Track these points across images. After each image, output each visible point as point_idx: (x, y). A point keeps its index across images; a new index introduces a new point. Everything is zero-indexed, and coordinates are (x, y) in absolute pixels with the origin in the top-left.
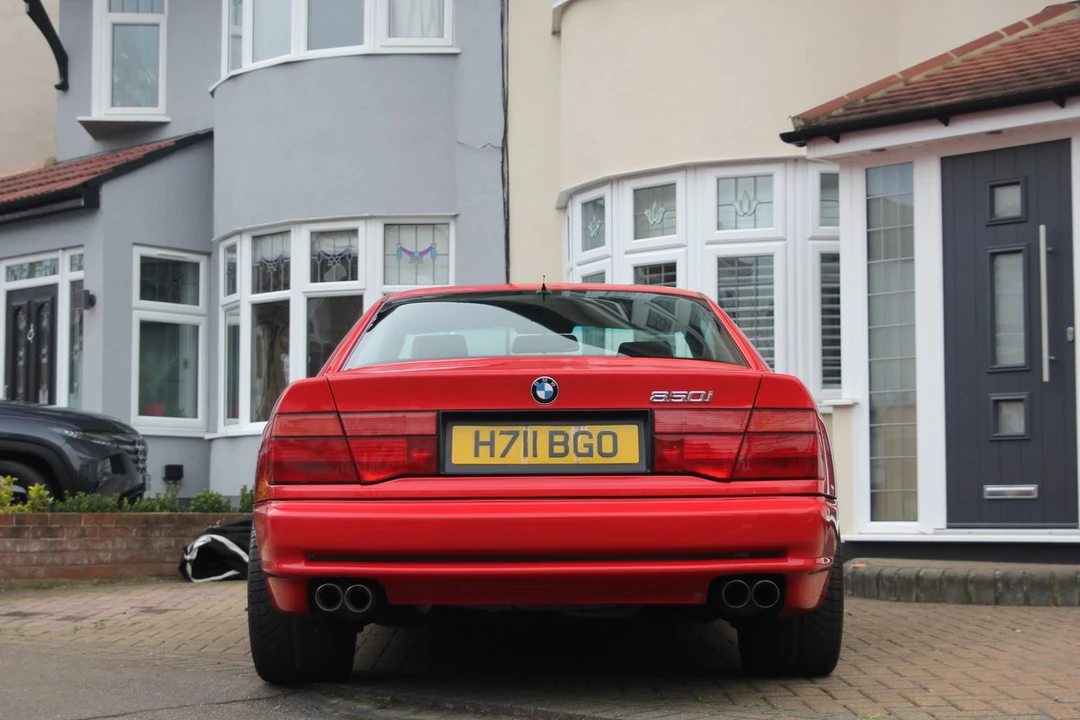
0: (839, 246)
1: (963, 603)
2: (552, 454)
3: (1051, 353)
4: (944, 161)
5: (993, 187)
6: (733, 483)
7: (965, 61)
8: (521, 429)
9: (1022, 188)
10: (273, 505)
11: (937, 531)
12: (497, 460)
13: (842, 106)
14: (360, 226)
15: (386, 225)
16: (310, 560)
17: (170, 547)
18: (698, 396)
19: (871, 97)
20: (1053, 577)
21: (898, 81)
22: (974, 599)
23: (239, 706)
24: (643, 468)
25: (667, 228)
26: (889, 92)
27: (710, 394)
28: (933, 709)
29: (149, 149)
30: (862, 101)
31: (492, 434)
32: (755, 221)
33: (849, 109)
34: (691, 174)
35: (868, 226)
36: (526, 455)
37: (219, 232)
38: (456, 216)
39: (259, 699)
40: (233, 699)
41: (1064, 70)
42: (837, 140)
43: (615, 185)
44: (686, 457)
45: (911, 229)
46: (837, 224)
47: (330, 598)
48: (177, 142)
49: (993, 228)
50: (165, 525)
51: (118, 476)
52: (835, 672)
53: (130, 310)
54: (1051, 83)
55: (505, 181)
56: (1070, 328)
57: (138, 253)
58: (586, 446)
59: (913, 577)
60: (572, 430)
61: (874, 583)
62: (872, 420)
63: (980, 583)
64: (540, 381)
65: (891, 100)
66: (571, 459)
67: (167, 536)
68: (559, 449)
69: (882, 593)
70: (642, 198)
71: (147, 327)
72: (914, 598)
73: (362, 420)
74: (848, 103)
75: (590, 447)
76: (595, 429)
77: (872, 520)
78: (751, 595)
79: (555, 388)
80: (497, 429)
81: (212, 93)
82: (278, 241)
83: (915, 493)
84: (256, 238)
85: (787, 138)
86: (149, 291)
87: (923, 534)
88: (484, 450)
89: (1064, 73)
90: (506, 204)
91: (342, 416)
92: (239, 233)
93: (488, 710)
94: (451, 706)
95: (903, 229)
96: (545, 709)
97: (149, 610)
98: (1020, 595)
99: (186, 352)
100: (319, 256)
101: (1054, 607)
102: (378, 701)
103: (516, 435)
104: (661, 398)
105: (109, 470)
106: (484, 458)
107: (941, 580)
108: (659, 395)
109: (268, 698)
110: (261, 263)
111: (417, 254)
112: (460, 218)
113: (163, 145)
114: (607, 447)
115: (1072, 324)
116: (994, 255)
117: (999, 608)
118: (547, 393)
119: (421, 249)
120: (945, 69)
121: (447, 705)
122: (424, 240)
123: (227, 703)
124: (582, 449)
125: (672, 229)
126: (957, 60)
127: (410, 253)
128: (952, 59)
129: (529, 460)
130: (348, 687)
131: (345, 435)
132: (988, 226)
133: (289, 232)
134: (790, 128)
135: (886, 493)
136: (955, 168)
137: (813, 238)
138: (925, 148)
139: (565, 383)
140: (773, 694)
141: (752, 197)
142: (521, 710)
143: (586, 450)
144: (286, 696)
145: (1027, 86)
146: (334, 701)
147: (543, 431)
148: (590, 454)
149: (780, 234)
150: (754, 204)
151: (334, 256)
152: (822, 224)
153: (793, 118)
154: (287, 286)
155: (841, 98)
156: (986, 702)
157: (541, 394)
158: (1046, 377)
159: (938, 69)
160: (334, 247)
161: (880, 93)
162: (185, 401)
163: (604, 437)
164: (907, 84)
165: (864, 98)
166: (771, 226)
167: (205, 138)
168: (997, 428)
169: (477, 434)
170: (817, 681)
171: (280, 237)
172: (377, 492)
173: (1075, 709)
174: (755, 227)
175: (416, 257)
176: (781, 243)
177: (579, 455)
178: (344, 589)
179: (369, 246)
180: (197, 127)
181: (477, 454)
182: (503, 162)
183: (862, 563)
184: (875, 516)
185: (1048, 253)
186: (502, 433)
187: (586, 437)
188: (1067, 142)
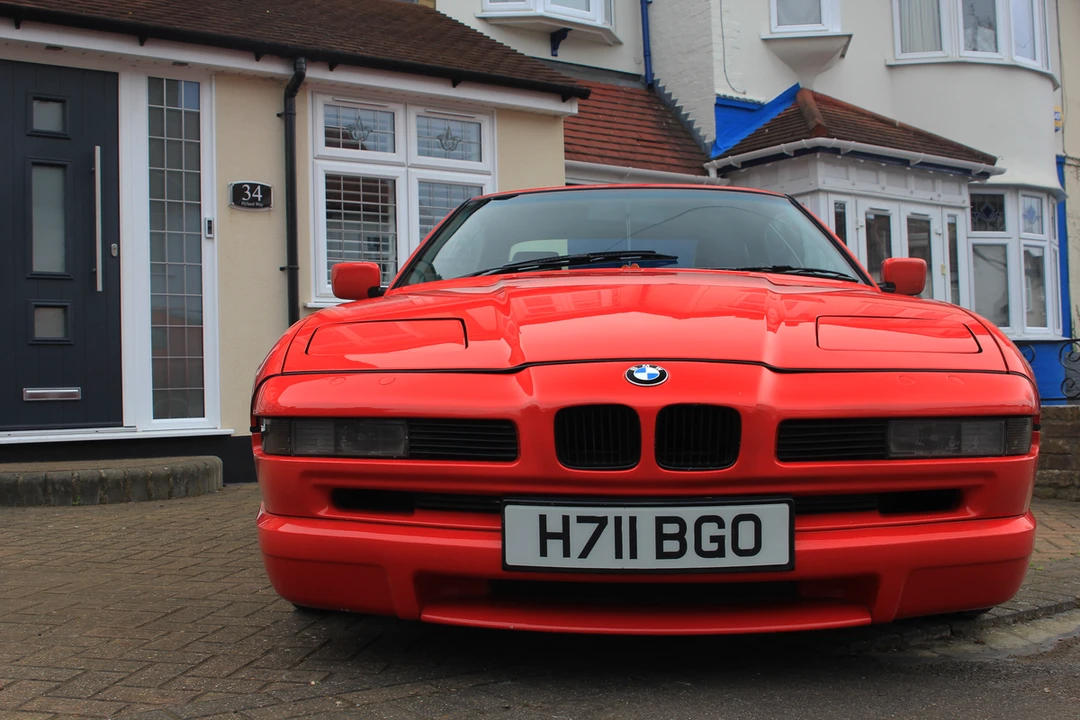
5: (29, 98)
9: (61, 106)
49: (34, 139)
54: (124, 18)
56: (116, 245)
115: (118, 242)
116: (29, 164)
132: (22, 135)
158: (100, 288)
168: (31, 332)
188: (116, 75)
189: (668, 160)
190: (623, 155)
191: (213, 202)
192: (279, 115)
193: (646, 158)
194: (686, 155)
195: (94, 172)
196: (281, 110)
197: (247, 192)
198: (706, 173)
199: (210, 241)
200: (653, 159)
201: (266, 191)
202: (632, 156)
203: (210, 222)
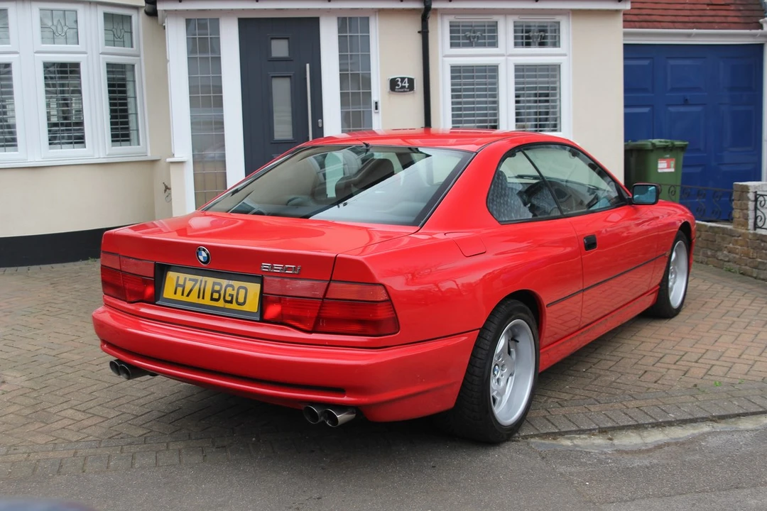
3: (313, 133)
4: (240, 20)
5: (270, 39)
9: (288, 42)
32: (66, 39)
34: (20, 5)
35: (189, 54)
45: (219, 58)
49: (272, 62)
56: (321, 120)
62: (194, 170)
116: (270, 77)
125: (6, 41)
132: (267, 61)
136: (246, 25)
137: (101, 54)
138: (228, 13)
141: (63, 24)
149: (84, 50)
150: (65, 28)
152: (106, 45)
166: (78, 44)
174: (66, 44)
176: (85, 55)
188: (317, 19)
189: (730, 19)
190: (692, 19)
191: (378, 90)
192: (419, 32)
193: (711, 19)
194: (747, 13)
195: (306, 79)
196: (420, 29)
197: (399, 83)
198: (761, 27)
199: (376, 114)
200: (717, 19)
201: (411, 81)
202: (699, 19)
203: (376, 103)
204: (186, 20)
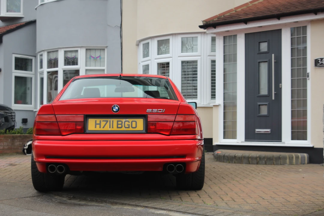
0: (215, 58)
1: (248, 164)
2: (118, 127)
3: (275, 91)
4: (246, 34)
5: (260, 43)
6: (170, 136)
7: (252, 5)
8: (109, 120)
9: (268, 43)
10: (36, 141)
11: (242, 142)
12: (102, 129)
13: (217, 18)
14: (79, 49)
15: (86, 49)
16: (46, 158)
17: (20, 145)
18: (161, 111)
19: (225, 15)
20: (273, 157)
21: (233, 11)
22: (251, 163)
23: (28, 198)
24: (144, 132)
25: (167, 52)
26: (231, 14)
27: (164, 110)
28: (227, 201)
29: (18, 25)
30: (223, 16)
31: (100, 121)
32: (192, 50)
33: (219, 19)
34: (174, 36)
35: (224, 53)
36: (110, 127)
37: (38, 50)
38: (107, 47)
39: (34, 196)
40: (27, 196)
41: (280, 9)
42: (215, 28)
43: (152, 39)
44: (157, 128)
45: (236, 54)
46: (215, 52)
47: (52, 169)
48: (26, 23)
49: (259, 55)
50: (19, 138)
51: (6, 123)
52: (202, 189)
53: (11, 73)
54: (276, 13)
55: (121, 37)
56: (280, 84)
57: (14, 56)
58: (128, 125)
59: (234, 156)
60: (124, 120)
61: (223, 158)
62: (224, 109)
63: (252, 158)
64: (114, 106)
65: (231, 16)
66: (123, 129)
67: (19, 141)
68: (120, 126)
69: (225, 161)
70: (160, 43)
71: (17, 78)
72: (234, 162)
73: (62, 117)
74: (218, 17)
75: (129, 125)
76: (130, 120)
77: (224, 138)
78: (175, 168)
79: (118, 108)
80: (102, 120)
81: (36, 9)
82: (55, 53)
83: (236, 131)
84: (48, 52)
85: (201, 27)
86: (17, 67)
87: (238, 143)
88: (98, 126)
89: (280, 10)
90: (122, 44)
91: (56, 116)
92: (44, 51)
93: (100, 201)
94: (90, 199)
95: (234, 54)
96: (116, 201)
97: (11, 165)
98: (264, 162)
99: (28, 85)
100: (67, 58)
101: (273, 165)
102: (69, 197)
103: (107, 121)
104: (150, 111)
105: (4, 121)
106: (98, 128)
107: (241, 157)
108: (149, 110)
109: (37, 196)
110: (50, 60)
111: (95, 58)
112: (108, 47)
113: (22, 24)
114: (134, 125)
115: (281, 83)
116: (259, 62)
117: (257, 165)
118: (116, 109)
119: (97, 56)
120: (247, 7)
121: (89, 199)
122: (98, 54)
123: (25, 198)
124: (127, 126)
125: (168, 53)
126: (250, 5)
127: (93, 58)
128: (249, 4)
129: (111, 129)
130: (61, 193)
131: (57, 121)
132: (258, 54)
133: (57, 51)
134: (202, 24)
135: (228, 131)
136: (248, 36)
137: (209, 56)
138: (240, 31)
139: (121, 107)
140: (183, 196)
141: (191, 43)
142: (109, 201)
143: (128, 126)
144: (43, 195)
145: (269, 14)
146: (56, 197)
147: (115, 121)
148: (129, 127)
149: (200, 55)
150: (192, 45)
151: (71, 58)
152: (212, 52)
153: (203, 21)
154: (57, 67)
155: (217, 15)
156: (243, 199)
157: (115, 110)
158: (273, 98)
159: (245, 7)
160: (71, 55)
161: (228, 14)
162: (28, 100)
163: (133, 122)
164: (236, 12)
165: (223, 15)
166: (197, 52)
167: (34, 22)
168: (259, 112)
169: (96, 121)
170: (197, 191)
171: (55, 52)
172: (67, 138)
173: (268, 202)
174: (192, 52)
175: (95, 59)
176: (200, 57)
177: (126, 128)
178: (57, 166)
179: (81, 55)
180: (32, 19)
181: (96, 127)
182: (121, 31)
183: (220, 151)
184: (224, 137)
185: (275, 62)
186: (103, 121)
187: (128, 122)
188: (280, 30)
197: (320, 62)
199: (308, 80)
203: (308, 73)
204: (224, 37)
